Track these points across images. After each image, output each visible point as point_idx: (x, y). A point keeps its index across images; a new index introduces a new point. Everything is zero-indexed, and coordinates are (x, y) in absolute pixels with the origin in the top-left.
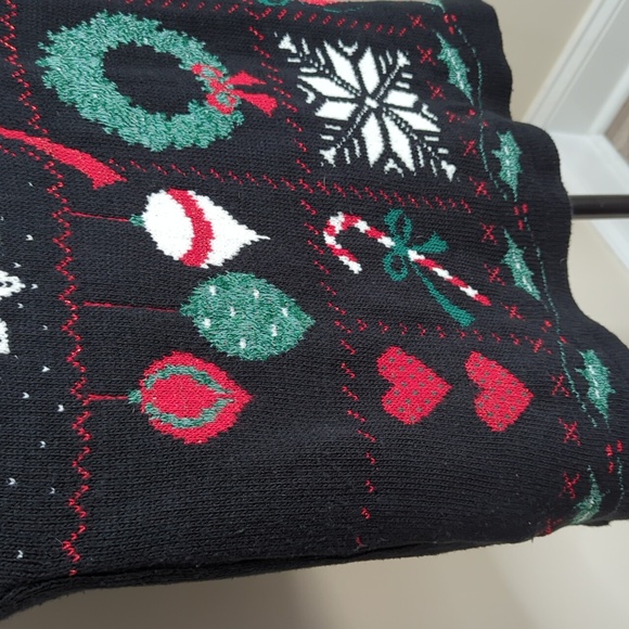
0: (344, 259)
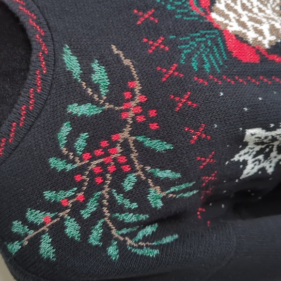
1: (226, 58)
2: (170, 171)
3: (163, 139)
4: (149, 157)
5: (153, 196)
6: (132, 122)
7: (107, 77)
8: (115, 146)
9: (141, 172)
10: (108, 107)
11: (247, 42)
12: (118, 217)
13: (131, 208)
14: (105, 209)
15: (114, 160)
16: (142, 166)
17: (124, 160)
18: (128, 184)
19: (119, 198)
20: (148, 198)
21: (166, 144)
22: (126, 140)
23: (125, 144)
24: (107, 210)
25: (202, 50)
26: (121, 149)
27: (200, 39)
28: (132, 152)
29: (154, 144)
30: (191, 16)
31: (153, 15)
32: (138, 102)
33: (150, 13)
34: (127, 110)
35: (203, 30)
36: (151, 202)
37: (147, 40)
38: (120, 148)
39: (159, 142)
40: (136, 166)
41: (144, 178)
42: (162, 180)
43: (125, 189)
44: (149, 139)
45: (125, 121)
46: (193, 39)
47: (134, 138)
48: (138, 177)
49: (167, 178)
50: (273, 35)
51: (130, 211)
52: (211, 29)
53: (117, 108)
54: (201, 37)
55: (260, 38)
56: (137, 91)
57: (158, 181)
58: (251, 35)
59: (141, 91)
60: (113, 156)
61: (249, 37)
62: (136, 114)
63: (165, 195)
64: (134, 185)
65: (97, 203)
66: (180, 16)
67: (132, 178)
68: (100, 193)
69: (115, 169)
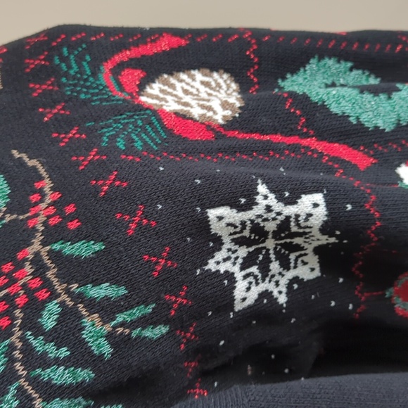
1: (165, 137)
2: (108, 284)
3: (88, 238)
4: (73, 270)
5: (90, 332)
6: (43, 228)
7: (6, 185)
8: (22, 267)
9: (66, 296)
10: (9, 219)
11: (192, 119)
12: (40, 375)
13: (58, 358)
14: (18, 366)
15: (24, 286)
16: (66, 285)
17: (37, 283)
18: (49, 318)
19: (37, 344)
20: (84, 336)
21: (93, 244)
22: (37, 254)
23: (37, 260)
24: (21, 365)
25: (130, 130)
26: (31, 268)
27: (126, 121)
28: (49, 269)
29: (78, 249)
30: (113, 100)
31: (63, 109)
32: (49, 202)
33: (60, 107)
34: (36, 215)
35: (130, 112)
36: (90, 344)
37: (57, 135)
38: (30, 266)
39: (83, 244)
40: (56, 287)
41: (71, 304)
42: (99, 303)
43: (44, 327)
44: (69, 243)
45: (34, 230)
46: (116, 121)
47: (48, 248)
48: (62, 304)
49: (107, 298)
50: (227, 109)
51: (58, 362)
52: (140, 110)
53: (21, 217)
54: (128, 119)
55: (210, 114)
56: (47, 189)
57: (93, 305)
58: (196, 112)
59: (52, 189)
60: (21, 282)
61: (193, 114)
62: (49, 217)
63: (110, 329)
64: (58, 318)
65: (4, 357)
66: (98, 103)
67: (53, 307)
68: (7, 342)
69: (27, 300)
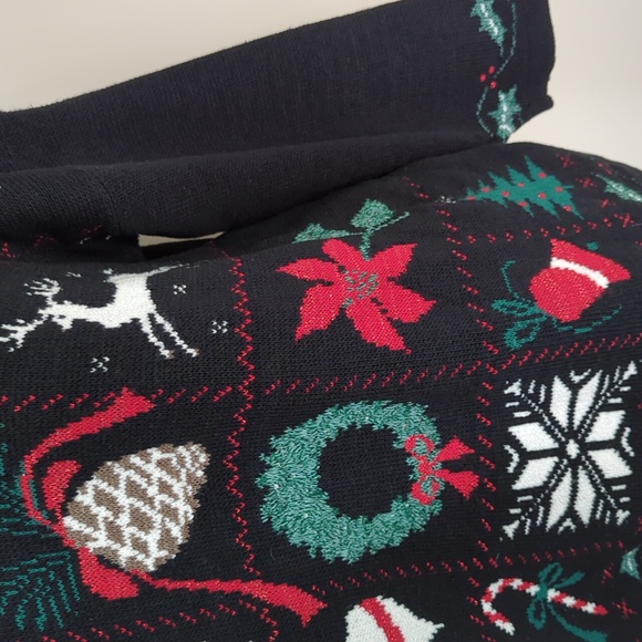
0: (499, 623)
1: (79, 599)
11: (117, 566)
25: (37, 590)
27: (36, 570)
30: (26, 529)
35: (44, 552)
46: (24, 571)
50: (164, 549)
52: (58, 550)
54: (39, 567)
55: (141, 557)
58: (125, 554)
61: (121, 558)
